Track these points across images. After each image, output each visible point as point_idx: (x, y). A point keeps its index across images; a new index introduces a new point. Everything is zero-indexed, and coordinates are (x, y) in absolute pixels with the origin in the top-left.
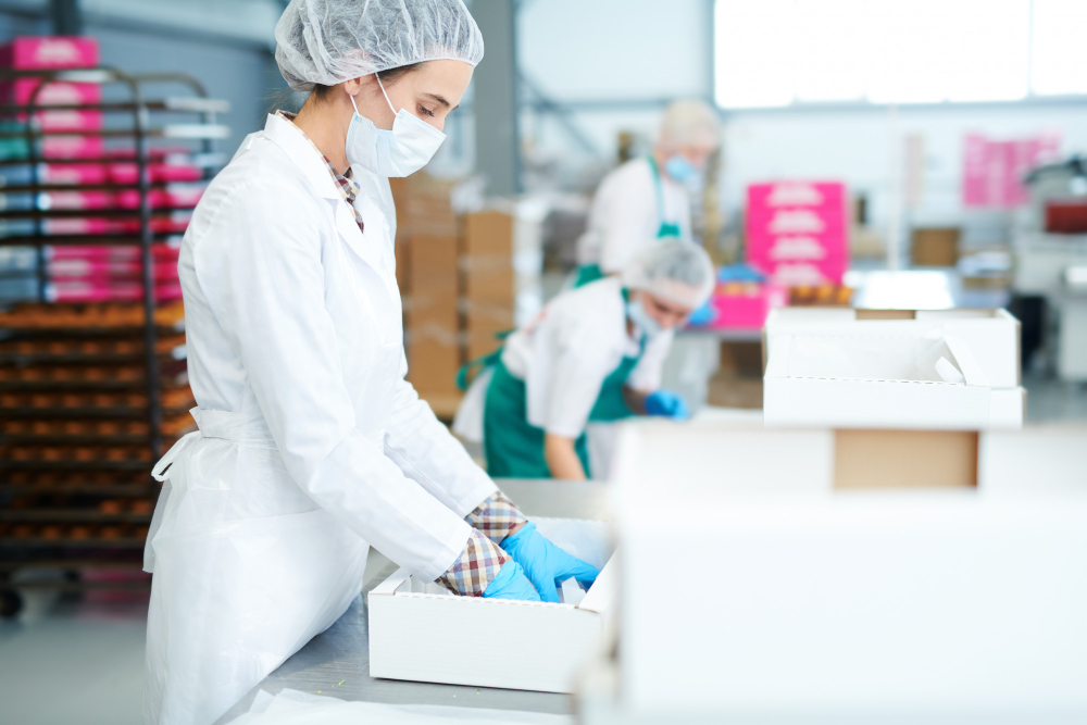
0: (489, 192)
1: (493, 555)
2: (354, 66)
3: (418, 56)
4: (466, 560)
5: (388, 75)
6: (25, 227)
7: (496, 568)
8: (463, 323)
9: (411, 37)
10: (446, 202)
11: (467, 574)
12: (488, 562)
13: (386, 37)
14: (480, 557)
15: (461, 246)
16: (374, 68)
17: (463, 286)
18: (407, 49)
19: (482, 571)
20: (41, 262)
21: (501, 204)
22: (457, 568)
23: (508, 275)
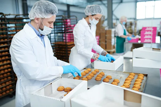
0: (109, 28)
1: (96, 55)
2: (90, 14)
3: (96, 14)
4: (94, 56)
5: (93, 15)
6: (61, 31)
7: (97, 56)
8: (106, 42)
9: (95, 12)
10: (104, 29)
11: (94, 57)
12: (96, 56)
13: (93, 12)
14: (95, 55)
15: (106, 34)
16: (91, 14)
17: (106, 38)
18: (94, 13)
19: (95, 57)
20: (63, 35)
21: (110, 29)
22: (93, 57)
23: (111, 37)
